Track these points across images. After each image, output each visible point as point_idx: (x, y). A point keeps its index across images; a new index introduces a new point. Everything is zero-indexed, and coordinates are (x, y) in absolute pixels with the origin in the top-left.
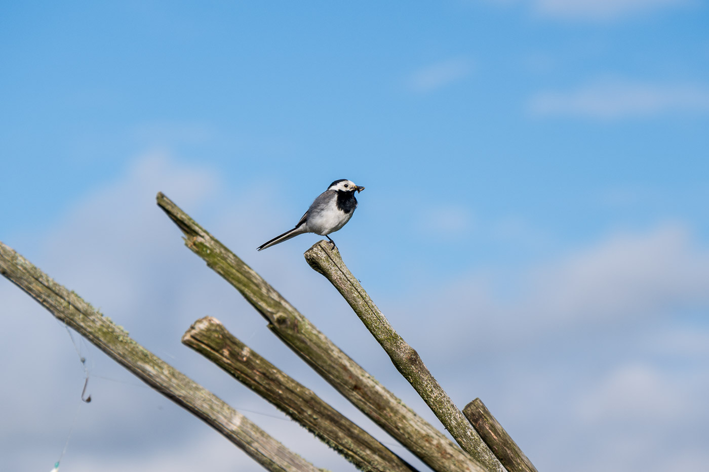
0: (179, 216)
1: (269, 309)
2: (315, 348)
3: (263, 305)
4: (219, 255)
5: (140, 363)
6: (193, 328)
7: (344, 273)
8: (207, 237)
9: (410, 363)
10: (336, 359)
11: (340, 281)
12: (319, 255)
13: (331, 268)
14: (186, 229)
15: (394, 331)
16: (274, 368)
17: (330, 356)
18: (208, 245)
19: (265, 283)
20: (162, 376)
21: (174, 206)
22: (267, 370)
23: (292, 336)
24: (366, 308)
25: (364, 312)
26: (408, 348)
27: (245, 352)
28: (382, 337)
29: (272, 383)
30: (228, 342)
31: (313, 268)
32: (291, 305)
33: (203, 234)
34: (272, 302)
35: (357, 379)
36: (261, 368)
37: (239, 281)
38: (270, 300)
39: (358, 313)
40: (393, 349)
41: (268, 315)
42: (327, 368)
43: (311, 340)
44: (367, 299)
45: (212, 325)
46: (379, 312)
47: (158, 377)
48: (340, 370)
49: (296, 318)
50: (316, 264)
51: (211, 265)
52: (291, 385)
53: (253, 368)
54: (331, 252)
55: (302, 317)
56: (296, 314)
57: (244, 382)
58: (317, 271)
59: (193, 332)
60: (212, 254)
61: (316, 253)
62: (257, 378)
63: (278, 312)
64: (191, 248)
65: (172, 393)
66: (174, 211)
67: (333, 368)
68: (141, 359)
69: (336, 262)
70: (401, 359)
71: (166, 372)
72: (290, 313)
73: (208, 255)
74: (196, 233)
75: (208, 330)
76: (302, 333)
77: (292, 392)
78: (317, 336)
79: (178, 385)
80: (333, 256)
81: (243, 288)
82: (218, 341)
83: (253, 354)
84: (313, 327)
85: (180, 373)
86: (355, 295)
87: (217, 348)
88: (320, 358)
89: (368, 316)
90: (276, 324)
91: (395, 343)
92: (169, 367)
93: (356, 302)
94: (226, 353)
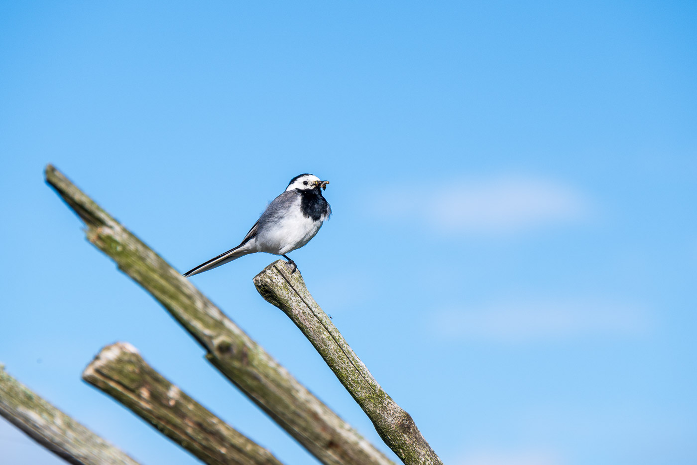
0: (77, 197)
1: (207, 332)
2: (272, 387)
3: (198, 325)
4: (135, 253)
5: (21, 409)
6: (97, 358)
7: (310, 305)
8: (117, 229)
9: (401, 431)
10: (303, 404)
11: (304, 317)
12: (274, 281)
13: (291, 299)
14: (87, 216)
15: (378, 386)
16: (213, 415)
17: (294, 399)
18: (118, 238)
19: (201, 295)
20: (54, 428)
21: (70, 183)
22: (204, 420)
23: (239, 370)
24: (340, 354)
25: (337, 360)
26: (399, 411)
27: (173, 393)
28: (362, 394)
29: (211, 438)
30: (148, 378)
31: (266, 298)
32: (238, 326)
33: (111, 223)
34: (211, 322)
35: (333, 432)
36: (195, 415)
37: (164, 291)
38: (207, 319)
39: (329, 361)
40: (378, 412)
41: (206, 339)
42: (290, 416)
43: (267, 376)
44: (341, 342)
45: (124, 353)
46: (358, 360)
47: (47, 428)
48: (309, 419)
49: (244, 345)
50: (270, 292)
51: (123, 268)
52: (238, 441)
53: (183, 416)
54: (290, 276)
55: (254, 344)
56: (245, 339)
57: (172, 437)
58: (271, 303)
59: (98, 364)
60: (125, 252)
61: (270, 278)
62: (189, 431)
63: (218, 335)
64: (94, 244)
65: (67, 453)
66: (70, 191)
67: (299, 416)
68: (24, 403)
69: (297, 290)
70: (389, 426)
71: (59, 421)
72: (237, 337)
73: (119, 254)
74: (100, 222)
75: (119, 361)
76: (253, 366)
77: (239, 450)
78: (275, 370)
79: (76, 440)
80: (293, 281)
81: (169, 301)
82: (133, 376)
83: (184, 396)
84: (270, 358)
85: (79, 424)
86: (324, 337)
87: (133, 386)
88: (279, 401)
89: (342, 365)
90: (217, 354)
91: (381, 403)
92: (63, 414)
93: (326, 346)
94: (145, 393)
